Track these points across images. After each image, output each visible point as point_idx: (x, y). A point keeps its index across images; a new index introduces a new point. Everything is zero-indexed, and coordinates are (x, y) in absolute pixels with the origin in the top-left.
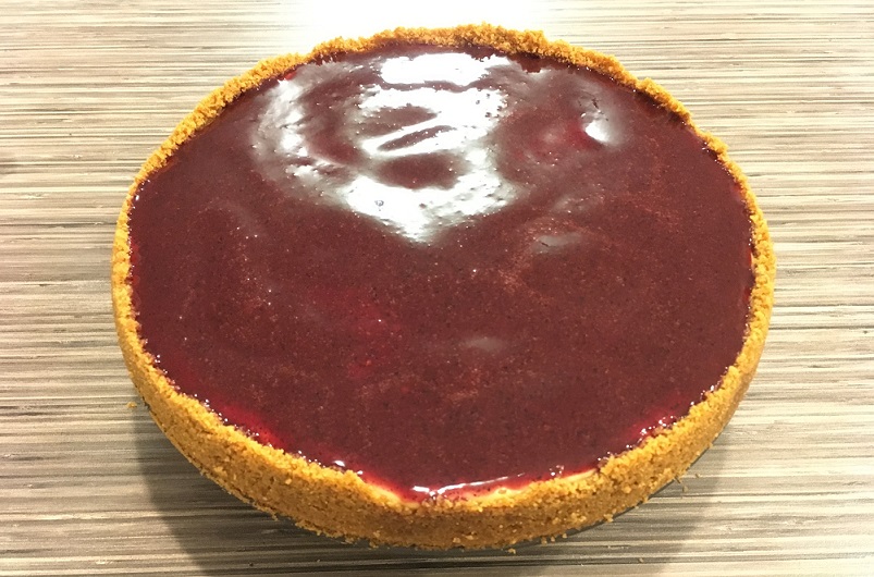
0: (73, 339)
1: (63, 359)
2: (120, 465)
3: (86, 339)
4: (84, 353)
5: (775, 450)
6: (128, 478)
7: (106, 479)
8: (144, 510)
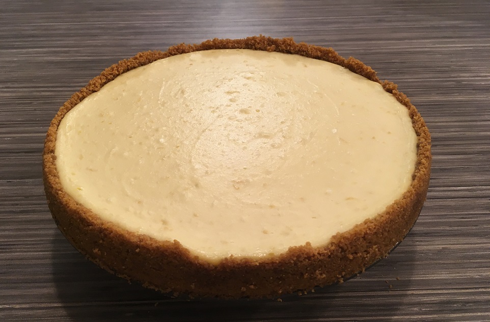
0: (22, 209)
1: (14, 220)
2: (41, 277)
3: (30, 209)
4: (28, 216)
5: (444, 264)
6: (45, 284)
7: (32, 285)
8: (53, 303)
